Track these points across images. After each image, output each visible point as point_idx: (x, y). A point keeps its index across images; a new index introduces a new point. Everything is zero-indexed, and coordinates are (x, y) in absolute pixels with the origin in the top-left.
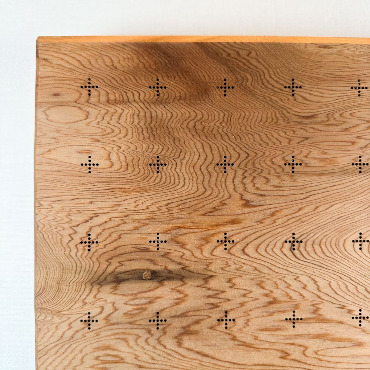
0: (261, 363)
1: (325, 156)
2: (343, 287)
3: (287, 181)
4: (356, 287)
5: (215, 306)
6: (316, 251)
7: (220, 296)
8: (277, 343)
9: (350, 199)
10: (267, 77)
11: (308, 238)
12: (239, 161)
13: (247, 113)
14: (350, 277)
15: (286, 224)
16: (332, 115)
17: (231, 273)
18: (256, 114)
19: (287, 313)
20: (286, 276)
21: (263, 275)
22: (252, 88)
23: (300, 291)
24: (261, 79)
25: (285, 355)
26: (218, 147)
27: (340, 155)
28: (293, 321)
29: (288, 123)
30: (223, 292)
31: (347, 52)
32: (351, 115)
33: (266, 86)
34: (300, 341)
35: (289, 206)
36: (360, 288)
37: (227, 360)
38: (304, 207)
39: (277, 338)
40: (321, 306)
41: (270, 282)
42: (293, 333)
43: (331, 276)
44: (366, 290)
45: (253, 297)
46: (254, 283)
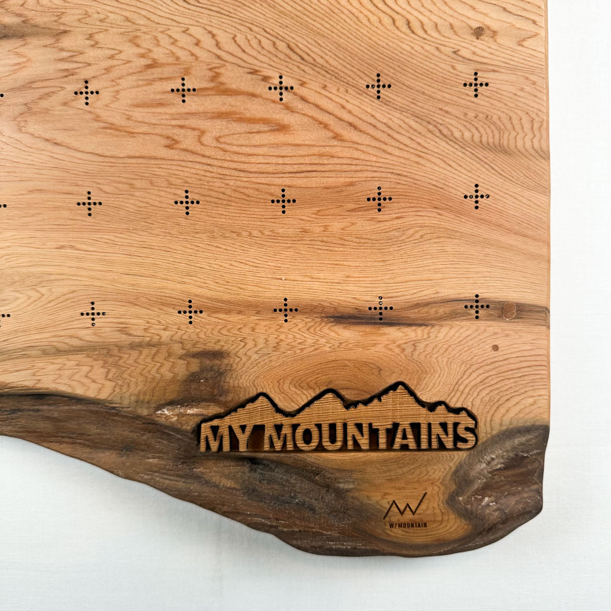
0: (137, 154)
2: (254, 42)
4: (274, 43)
5: (69, 73)
7: (77, 59)
8: (161, 125)
14: (265, 28)
17: (93, 27)
19: (173, 81)
20: (170, 27)
21: (138, 27)
23: (191, 49)
25: (172, 144)
28: (183, 92)
30: (82, 53)
34: (193, 122)
36: (278, 43)
37: (89, 151)
39: (160, 117)
40: (222, 70)
41: (149, 36)
42: (183, 110)
43: (235, 27)
44: (289, 46)
45: (123, 58)
46: (125, 39)
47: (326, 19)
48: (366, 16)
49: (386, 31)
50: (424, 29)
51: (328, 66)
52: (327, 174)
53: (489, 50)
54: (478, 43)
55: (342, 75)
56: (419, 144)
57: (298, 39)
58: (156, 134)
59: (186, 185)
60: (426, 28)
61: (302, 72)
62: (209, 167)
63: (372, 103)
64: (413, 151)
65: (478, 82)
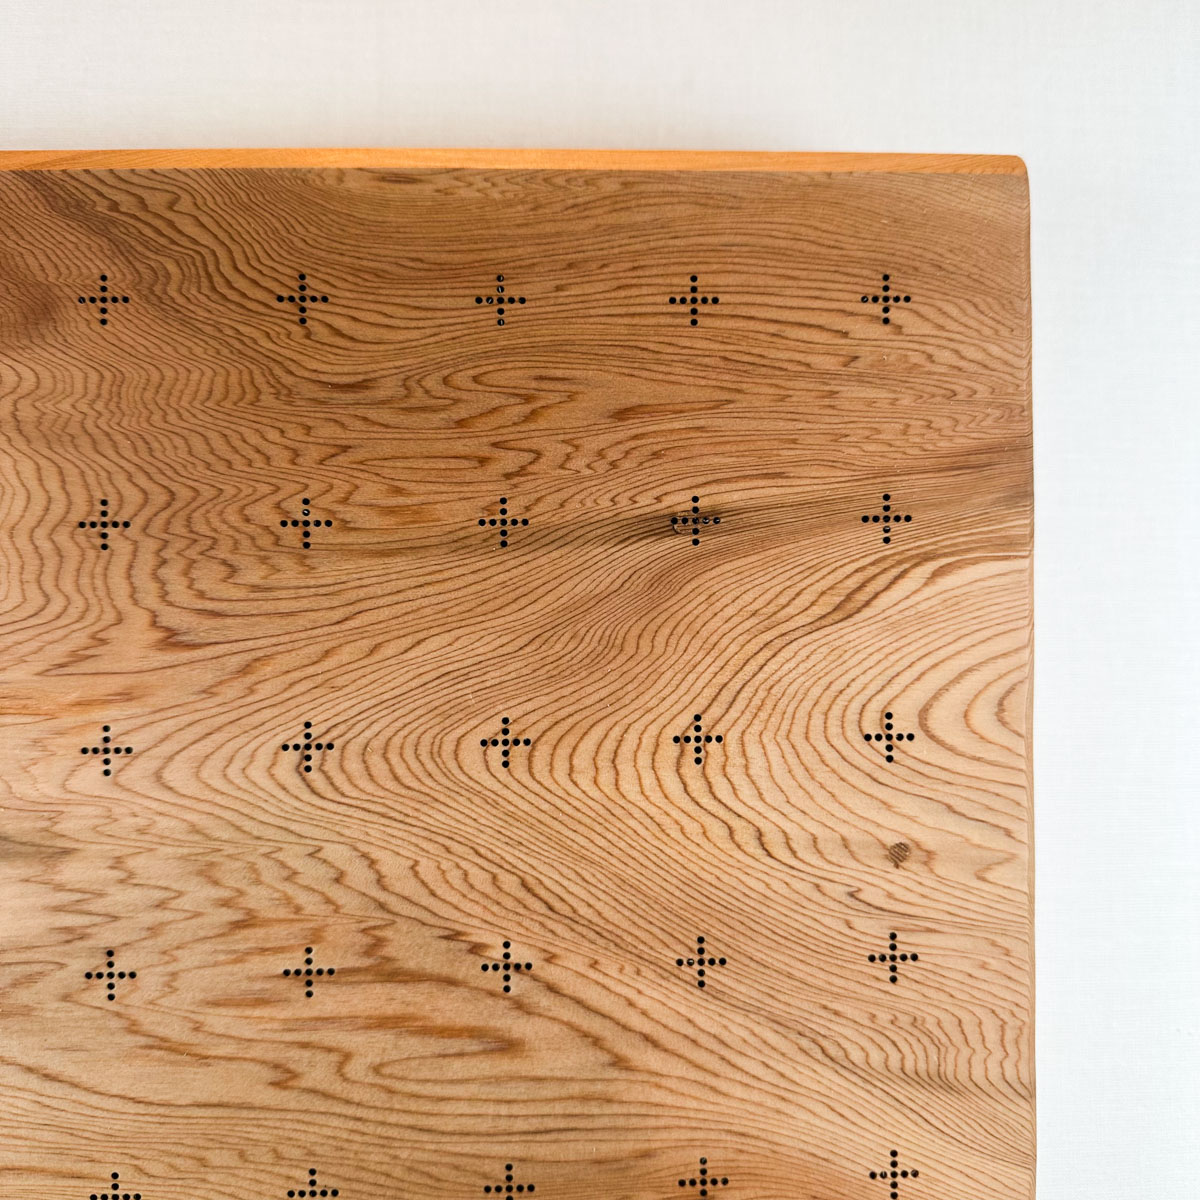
0: (215, 1100)
1: (401, 500)
2: (455, 876)
3: (290, 572)
4: (494, 877)
5: (73, 935)
6: (374, 771)
7: (92, 907)
8: (261, 1041)
9: (472, 621)
10: (226, 269)
11: (349, 735)
12: (147, 512)
13: (169, 374)
14: (476, 847)
15: (287, 695)
16: (419, 381)
17: (123, 842)
18: (195, 376)
19: (288, 955)
20: (283, 846)
21: (216, 845)
22: (181, 300)
23: (326, 889)
24: (209, 276)
25: (284, 1078)
26: (82, 474)
27: (444, 497)
28: (307, 977)
29: (290, 403)
30: (101, 895)
31: (464, 193)
32: (475, 379)
33: (224, 297)
34: (328, 1036)
35: (296, 645)
36: (503, 877)
37: (114, 1091)
38: (340, 646)
39: (261, 1027)
40: (388, 933)
41: (238, 864)
42: (307, 1013)
43: (417, 845)
44: (524, 884)
45: (186, 907)
46: (190, 869)
47: (598, 828)
48: (677, 822)
49: (716, 852)
50: (791, 849)
51: (601, 923)
52: (599, 1136)
53: (920, 889)
54: (897, 875)
55: (629, 939)
56: (782, 1075)
57: (542, 868)
58: (252, 1060)
59: (312, 1159)
60: (794, 845)
61: (549, 935)
62: (359, 1124)
63: (689, 996)
64: (769, 1088)
65: (898, 953)
